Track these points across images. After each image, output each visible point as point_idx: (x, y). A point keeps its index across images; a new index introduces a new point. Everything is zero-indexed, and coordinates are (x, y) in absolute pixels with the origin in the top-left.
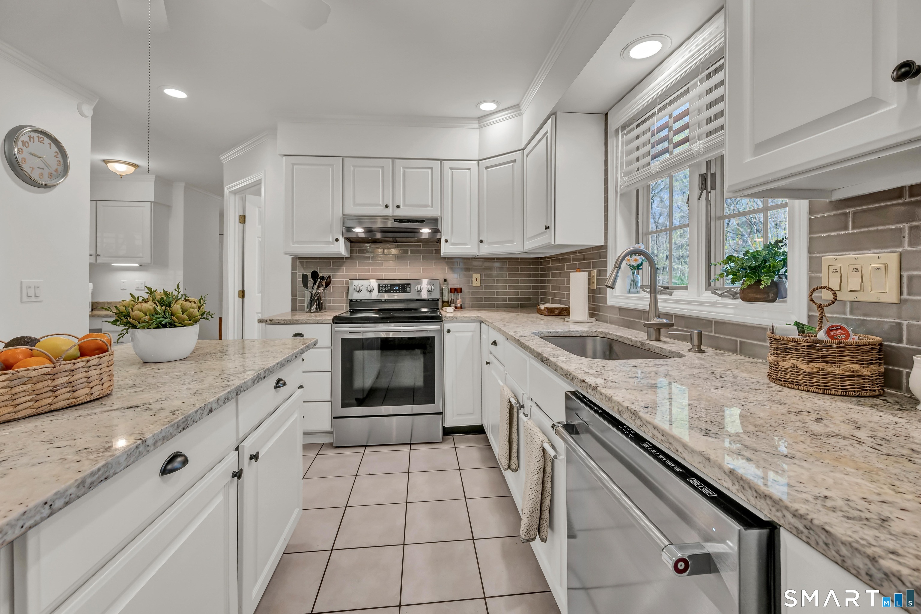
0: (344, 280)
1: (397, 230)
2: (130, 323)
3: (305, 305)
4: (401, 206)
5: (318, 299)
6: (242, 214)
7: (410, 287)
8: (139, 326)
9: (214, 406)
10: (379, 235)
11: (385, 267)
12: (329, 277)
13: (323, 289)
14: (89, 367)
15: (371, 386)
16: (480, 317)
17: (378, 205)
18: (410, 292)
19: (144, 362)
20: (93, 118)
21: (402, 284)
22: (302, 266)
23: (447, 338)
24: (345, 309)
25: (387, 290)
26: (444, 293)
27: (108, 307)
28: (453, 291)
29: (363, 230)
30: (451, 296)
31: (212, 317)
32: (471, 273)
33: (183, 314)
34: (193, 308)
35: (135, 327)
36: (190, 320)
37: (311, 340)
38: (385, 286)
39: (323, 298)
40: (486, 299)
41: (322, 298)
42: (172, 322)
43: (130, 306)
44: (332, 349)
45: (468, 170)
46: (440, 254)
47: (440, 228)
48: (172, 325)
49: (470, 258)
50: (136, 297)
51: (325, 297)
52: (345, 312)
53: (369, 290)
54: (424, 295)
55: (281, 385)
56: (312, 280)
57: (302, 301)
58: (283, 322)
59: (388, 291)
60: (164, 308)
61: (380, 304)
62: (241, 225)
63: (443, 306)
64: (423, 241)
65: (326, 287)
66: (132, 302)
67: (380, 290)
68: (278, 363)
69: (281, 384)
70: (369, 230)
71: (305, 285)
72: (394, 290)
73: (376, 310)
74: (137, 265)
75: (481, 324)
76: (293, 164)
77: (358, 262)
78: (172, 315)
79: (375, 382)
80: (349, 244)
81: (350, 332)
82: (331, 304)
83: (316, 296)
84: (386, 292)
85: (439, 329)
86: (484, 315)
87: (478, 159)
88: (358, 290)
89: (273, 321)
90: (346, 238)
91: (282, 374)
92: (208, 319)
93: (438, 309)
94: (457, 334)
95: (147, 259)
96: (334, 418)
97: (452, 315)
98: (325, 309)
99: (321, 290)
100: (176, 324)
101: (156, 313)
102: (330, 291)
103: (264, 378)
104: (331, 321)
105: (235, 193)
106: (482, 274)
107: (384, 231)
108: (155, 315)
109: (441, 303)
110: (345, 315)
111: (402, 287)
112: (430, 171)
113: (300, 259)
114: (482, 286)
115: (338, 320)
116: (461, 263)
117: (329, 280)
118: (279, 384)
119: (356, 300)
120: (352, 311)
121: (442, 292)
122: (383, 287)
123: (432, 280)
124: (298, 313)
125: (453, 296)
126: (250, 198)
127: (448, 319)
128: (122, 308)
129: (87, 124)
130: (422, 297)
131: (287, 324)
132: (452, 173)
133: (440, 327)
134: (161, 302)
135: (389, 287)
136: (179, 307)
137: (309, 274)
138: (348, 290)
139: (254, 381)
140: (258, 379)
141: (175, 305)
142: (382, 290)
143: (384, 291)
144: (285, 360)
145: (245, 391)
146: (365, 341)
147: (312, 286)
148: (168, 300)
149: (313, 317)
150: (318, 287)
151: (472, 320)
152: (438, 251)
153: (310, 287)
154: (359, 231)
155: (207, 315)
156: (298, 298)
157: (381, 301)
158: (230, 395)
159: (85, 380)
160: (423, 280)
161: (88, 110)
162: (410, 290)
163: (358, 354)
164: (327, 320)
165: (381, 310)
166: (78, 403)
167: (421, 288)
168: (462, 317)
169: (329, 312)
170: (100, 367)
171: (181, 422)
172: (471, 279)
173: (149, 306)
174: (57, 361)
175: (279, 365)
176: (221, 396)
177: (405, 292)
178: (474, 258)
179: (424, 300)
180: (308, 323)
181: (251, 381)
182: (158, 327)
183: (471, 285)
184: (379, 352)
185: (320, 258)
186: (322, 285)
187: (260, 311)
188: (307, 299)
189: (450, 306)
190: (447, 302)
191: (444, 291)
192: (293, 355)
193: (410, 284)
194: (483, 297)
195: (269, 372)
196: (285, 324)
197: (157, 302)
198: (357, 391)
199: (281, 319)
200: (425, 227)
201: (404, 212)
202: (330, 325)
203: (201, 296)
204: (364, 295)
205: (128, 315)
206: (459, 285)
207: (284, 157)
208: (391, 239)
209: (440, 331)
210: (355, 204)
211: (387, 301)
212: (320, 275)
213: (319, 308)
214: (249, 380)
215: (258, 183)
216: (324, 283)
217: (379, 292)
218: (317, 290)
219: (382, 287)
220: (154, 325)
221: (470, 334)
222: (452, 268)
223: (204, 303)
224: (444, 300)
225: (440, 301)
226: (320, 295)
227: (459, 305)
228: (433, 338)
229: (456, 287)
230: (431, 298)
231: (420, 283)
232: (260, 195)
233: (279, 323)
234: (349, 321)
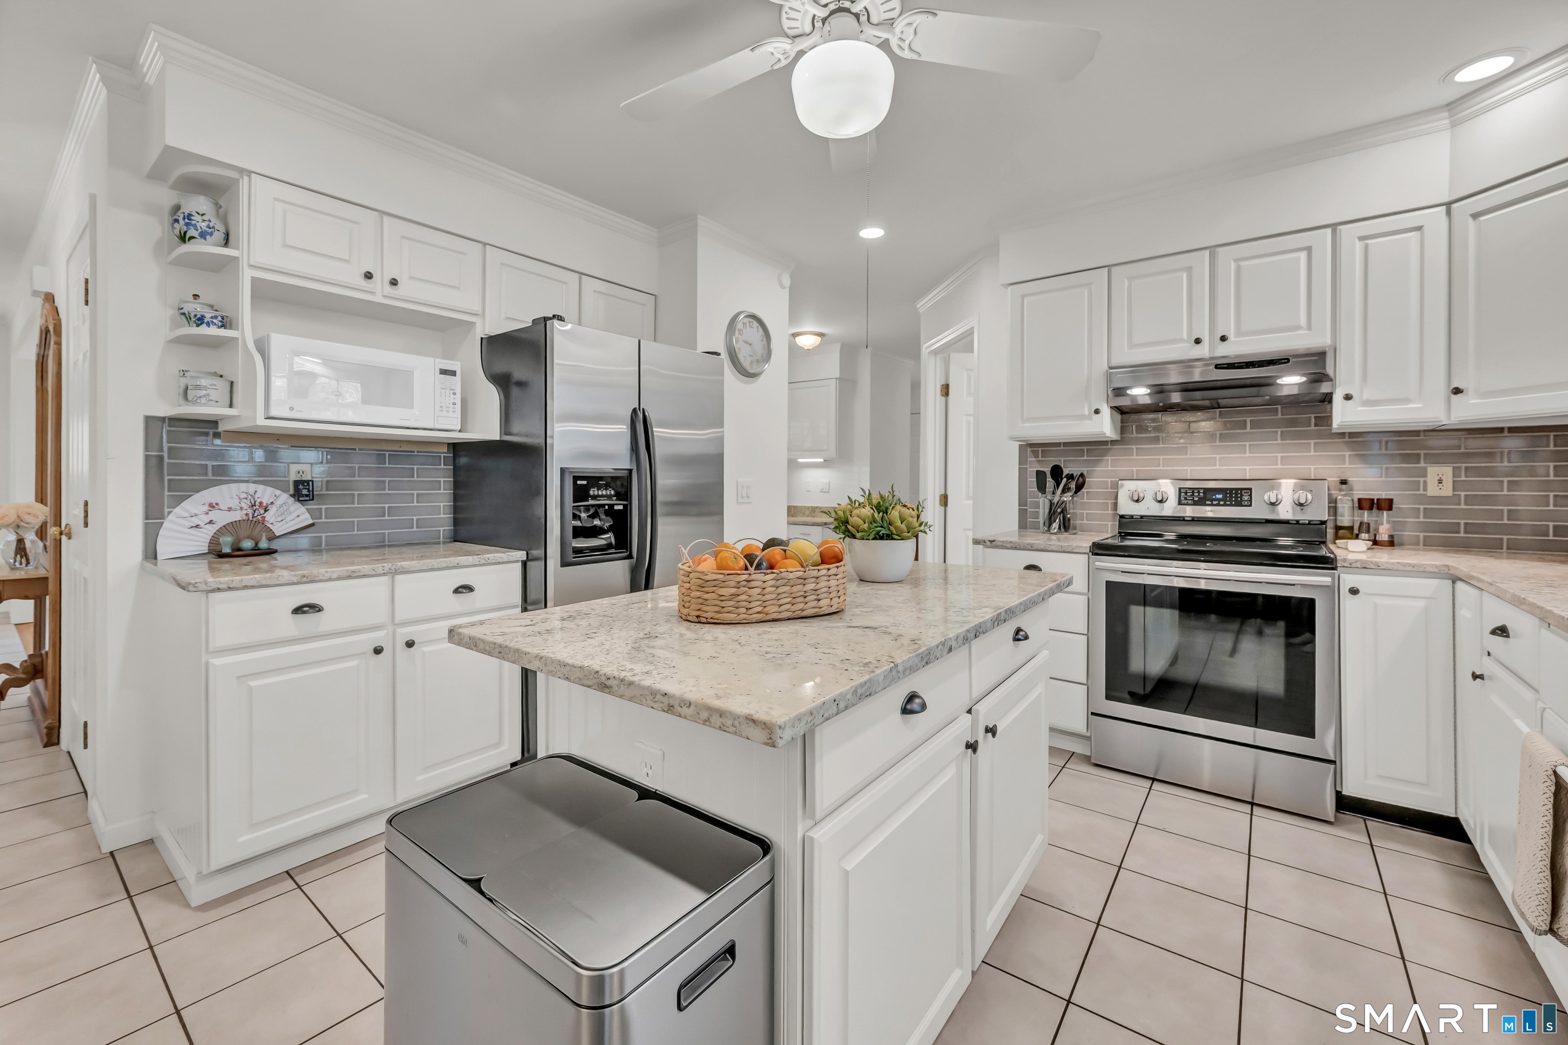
0: (1108, 481)
1: (1219, 384)
2: (849, 531)
3: (1041, 520)
4: (1232, 337)
5: (1062, 512)
6: (944, 383)
7: (1251, 495)
8: (858, 535)
9: (954, 644)
10: (1176, 398)
11: (1193, 456)
12: (1082, 475)
13: (1071, 496)
14: (830, 576)
15: (1161, 673)
16: (1453, 567)
17: (1181, 340)
18: (1251, 505)
19: (860, 580)
20: (791, 288)
21: (1231, 490)
22: (1036, 458)
23: (1348, 603)
24: (1111, 531)
25: (1196, 499)
26: (1340, 510)
27: (829, 511)
28: (1367, 505)
29: (1149, 391)
30: (1362, 516)
31: (930, 530)
32: (1422, 464)
33: (901, 524)
34: (912, 517)
35: (854, 537)
36: (908, 532)
37: (1063, 575)
38: (1193, 492)
39: (1071, 511)
40: (1468, 528)
41: (1069, 510)
42: (890, 533)
43: (848, 511)
44: (1090, 597)
45: (1413, 233)
46: (1331, 425)
47: (1329, 371)
48: (889, 537)
49: (1419, 431)
50: (853, 501)
51: (1074, 509)
52: (1109, 536)
53: (1159, 499)
54: (1285, 512)
55: (1022, 638)
56: (1051, 480)
57: (1036, 514)
58: (1009, 545)
59: (1201, 502)
60: (881, 514)
61: (1182, 525)
62: (944, 398)
63: (1337, 537)
64: (1284, 401)
65: (1076, 492)
66: (849, 506)
67: (1182, 499)
68: (1021, 604)
69: (1022, 636)
70: (1160, 390)
71: (1042, 487)
72: (1212, 500)
73: (1171, 536)
74: (822, 460)
75: (1454, 582)
76: (1023, 296)
77: (1137, 448)
78: (889, 524)
79: (1167, 670)
80: (1118, 417)
81: (1122, 572)
82: (1085, 522)
83: (1059, 507)
84: (1195, 503)
85: (1329, 584)
86: (1462, 563)
87: (1446, 199)
88: (1136, 499)
89: (994, 543)
90: (1115, 407)
91: (1022, 622)
92: (925, 532)
93: (1324, 543)
94: (1379, 601)
95: (832, 453)
96: (1093, 714)
97: (1363, 557)
98: (1075, 528)
99: (1067, 497)
100: (894, 536)
101: (875, 521)
102: (1083, 499)
103: (1005, 621)
104: (1088, 551)
105: (935, 353)
106: (1460, 468)
107: (1187, 388)
108: (874, 523)
109: (1330, 532)
110: (1110, 541)
111: (1231, 494)
112: (1303, 255)
113: (1032, 445)
114: (1460, 495)
115: (1099, 549)
116: (1390, 444)
117: (1081, 480)
118: (1019, 636)
119: (1132, 517)
120: (1123, 535)
121: (1335, 508)
122: (1189, 494)
123: (1307, 481)
124: (1028, 533)
125: (1366, 516)
126: (955, 357)
127: (1354, 565)
128: (841, 514)
129: (785, 294)
130: (1278, 514)
131: (1016, 548)
132: (1366, 248)
133: (1329, 579)
134: (878, 508)
135: (1201, 494)
136: (897, 514)
137: (1047, 470)
138: (1116, 498)
139: (994, 622)
140: (999, 620)
141: (893, 511)
142: (1186, 499)
143: (1190, 502)
144: (1030, 600)
145: (984, 633)
146: (1148, 590)
147: (1052, 490)
148: (884, 505)
149: (1056, 539)
150: (1064, 492)
151: (1424, 572)
152: (1325, 420)
153: (1049, 491)
154: (1140, 393)
155: (925, 526)
156: (1029, 510)
157: (1184, 520)
158: (969, 635)
159: (826, 589)
160: (1283, 481)
161: (787, 282)
162: (1251, 501)
163: (1136, 611)
164: (1080, 547)
165: (1182, 537)
166: (821, 613)
167: (1280, 497)
168: (1393, 564)
169: (1081, 534)
170: (837, 577)
171: (925, 654)
172: (1422, 480)
173: (867, 511)
174: (807, 565)
175: (1022, 607)
176: (960, 633)
177: (1239, 504)
178: (1433, 430)
179: (1286, 522)
180: (1049, 549)
181: (990, 621)
182: (875, 539)
183: (1421, 492)
184: (1176, 613)
185: (1065, 444)
186: (1069, 489)
187: (971, 527)
188: (1043, 511)
189: (1357, 537)
190: (1351, 528)
191: (1339, 505)
192: (1039, 594)
193: (1250, 489)
194: (1462, 522)
195: (1011, 613)
196: (1012, 548)
197: (874, 508)
198: (1135, 676)
199: (1007, 541)
200: (1290, 373)
201: (1235, 349)
202: (1087, 556)
203: (919, 502)
204: (1148, 508)
205: (846, 522)
206: (1384, 493)
207: (1010, 288)
208: (1207, 403)
209: (1332, 591)
210: (1132, 346)
211: (1195, 520)
212: (1066, 471)
213: (1065, 527)
214: (988, 620)
215: (970, 333)
216: (1073, 485)
217: (1180, 503)
218: (1061, 497)
219: (1186, 493)
220: (872, 536)
221: (1420, 604)
222: (1363, 455)
223: (922, 511)
224: (1339, 524)
225: (1330, 525)
226: (1066, 505)
227: (1383, 537)
228: (1312, 602)
229: (1375, 498)
230: (1304, 517)
231: (1276, 487)
232: (972, 351)
233: (1003, 546)
234: (1121, 551)
